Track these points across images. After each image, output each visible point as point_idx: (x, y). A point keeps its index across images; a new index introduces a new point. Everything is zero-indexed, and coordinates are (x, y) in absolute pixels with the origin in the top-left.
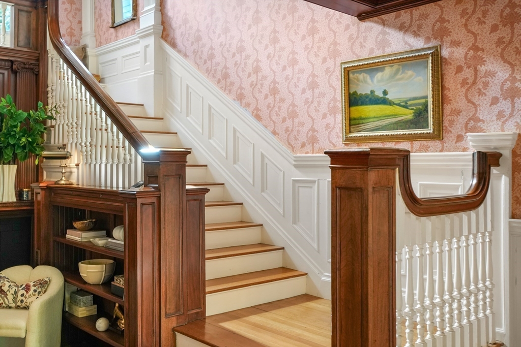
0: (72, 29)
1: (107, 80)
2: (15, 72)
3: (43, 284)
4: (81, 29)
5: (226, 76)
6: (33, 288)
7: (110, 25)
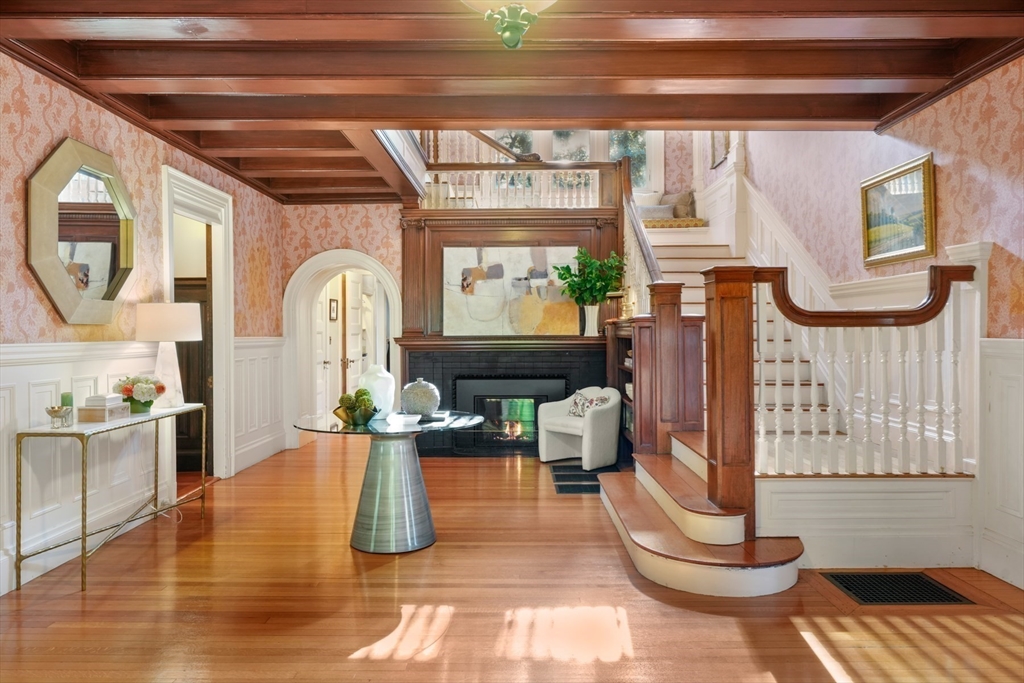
0: (682, 175)
1: (711, 223)
2: (599, 228)
3: (604, 400)
4: (692, 174)
5: (786, 208)
6: (595, 402)
7: (710, 166)
